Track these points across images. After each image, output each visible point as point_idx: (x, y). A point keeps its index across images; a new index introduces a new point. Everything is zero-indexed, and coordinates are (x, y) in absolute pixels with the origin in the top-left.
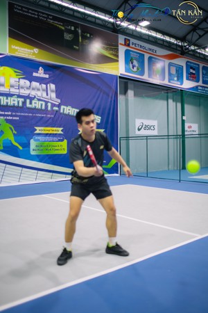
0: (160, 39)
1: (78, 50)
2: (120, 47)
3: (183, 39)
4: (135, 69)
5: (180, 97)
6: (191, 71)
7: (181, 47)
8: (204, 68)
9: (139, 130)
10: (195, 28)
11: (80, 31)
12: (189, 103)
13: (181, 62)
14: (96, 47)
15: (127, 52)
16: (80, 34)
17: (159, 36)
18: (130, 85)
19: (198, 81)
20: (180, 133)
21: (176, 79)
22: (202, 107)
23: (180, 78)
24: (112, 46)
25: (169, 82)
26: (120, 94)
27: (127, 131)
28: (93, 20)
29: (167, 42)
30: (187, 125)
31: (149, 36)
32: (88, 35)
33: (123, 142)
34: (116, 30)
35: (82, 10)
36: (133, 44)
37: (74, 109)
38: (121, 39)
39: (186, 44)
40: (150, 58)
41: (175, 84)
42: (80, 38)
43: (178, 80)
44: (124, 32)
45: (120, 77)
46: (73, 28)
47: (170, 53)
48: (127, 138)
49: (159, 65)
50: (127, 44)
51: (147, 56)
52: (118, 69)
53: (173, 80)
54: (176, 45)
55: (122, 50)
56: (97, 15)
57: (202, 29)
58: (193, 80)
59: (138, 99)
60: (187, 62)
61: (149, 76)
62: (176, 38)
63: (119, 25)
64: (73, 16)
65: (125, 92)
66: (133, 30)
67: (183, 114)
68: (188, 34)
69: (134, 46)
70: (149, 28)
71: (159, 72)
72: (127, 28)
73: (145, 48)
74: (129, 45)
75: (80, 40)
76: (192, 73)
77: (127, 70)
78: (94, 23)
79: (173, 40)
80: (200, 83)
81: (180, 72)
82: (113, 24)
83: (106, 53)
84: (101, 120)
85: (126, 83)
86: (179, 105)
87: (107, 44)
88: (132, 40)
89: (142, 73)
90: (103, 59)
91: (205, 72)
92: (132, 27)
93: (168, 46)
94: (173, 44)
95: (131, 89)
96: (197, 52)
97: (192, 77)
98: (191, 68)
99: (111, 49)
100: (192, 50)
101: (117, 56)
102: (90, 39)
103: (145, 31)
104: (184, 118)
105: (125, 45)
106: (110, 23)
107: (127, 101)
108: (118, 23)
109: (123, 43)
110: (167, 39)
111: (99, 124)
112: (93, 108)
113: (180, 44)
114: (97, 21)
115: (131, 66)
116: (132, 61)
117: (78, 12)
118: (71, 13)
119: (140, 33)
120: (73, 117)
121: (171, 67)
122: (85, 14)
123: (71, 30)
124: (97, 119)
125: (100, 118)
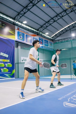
2: (16, 30)
3: (38, 30)
4: (21, 39)
7: (37, 32)
8: (45, 40)
9: (22, 61)
12: (40, 52)
13: (37, 38)
14: (7, 30)
15: (18, 32)
16: (1, 24)
17: (30, 28)
18: (19, 44)
22: (44, 54)
26: (15, 47)
27: (18, 61)
28: (6, 20)
29: (32, 30)
31: (26, 28)
32: (4, 25)
33: (17, 65)
34: (14, 24)
38: (16, 27)
39: (39, 32)
40: (26, 35)
44: (17, 25)
45: (16, 41)
48: (18, 63)
49: (29, 39)
50: (18, 29)
52: (15, 38)
54: (35, 32)
56: (7, 18)
57: (44, 27)
59: (22, 50)
60: (39, 38)
61: (26, 41)
62: (36, 30)
63: (15, 23)
65: (17, 47)
66: (20, 25)
68: (39, 28)
69: (21, 30)
70: (26, 25)
73: (25, 32)
74: (19, 30)
75: (1, 26)
77: (18, 39)
78: (7, 21)
79: (34, 30)
80: (44, 45)
82: (13, 22)
84: (8, 56)
87: (11, 29)
88: (20, 28)
89: (24, 40)
90: (10, 34)
91: (45, 42)
92: (20, 24)
93: (33, 32)
94: (34, 31)
95: (19, 46)
96: (42, 35)
97: (42, 43)
98: (41, 40)
99: (12, 31)
100: (40, 34)
101: (15, 33)
103: (25, 26)
104: (39, 57)
105: (18, 30)
106: (12, 22)
108: (15, 22)
110: (32, 29)
111: (7, 58)
112: (5, 51)
113: (37, 31)
114: (7, 20)
115: (20, 37)
116: (20, 35)
117: (1, 16)
119: (23, 26)
121: (34, 39)
122: (3, 17)
124: (7, 56)
125: (8, 55)
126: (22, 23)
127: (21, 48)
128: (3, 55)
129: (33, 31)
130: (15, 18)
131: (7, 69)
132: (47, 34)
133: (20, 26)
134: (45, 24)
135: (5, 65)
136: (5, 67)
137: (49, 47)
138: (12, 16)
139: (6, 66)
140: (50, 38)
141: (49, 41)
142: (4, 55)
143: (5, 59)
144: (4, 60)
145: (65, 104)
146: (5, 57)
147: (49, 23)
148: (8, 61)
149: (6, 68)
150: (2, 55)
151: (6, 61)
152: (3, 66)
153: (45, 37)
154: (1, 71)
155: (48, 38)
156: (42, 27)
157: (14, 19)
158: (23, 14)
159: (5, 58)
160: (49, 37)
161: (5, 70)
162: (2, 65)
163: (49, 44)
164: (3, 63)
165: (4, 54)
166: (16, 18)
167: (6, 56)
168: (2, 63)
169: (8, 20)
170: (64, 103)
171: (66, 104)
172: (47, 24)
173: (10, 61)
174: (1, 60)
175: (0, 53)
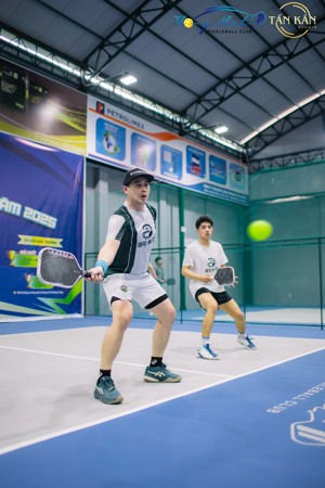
0: (150, 111)
1: (22, 111)
2: (89, 113)
3: (183, 114)
4: (112, 149)
5: (176, 200)
6: (194, 160)
7: (180, 124)
8: (211, 158)
11: (27, 82)
12: (189, 209)
13: (180, 145)
15: (100, 123)
16: (27, 86)
17: (148, 105)
18: (103, 172)
19: (203, 177)
21: (171, 169)
23: (177, 169)
24: (78, 110)
25: (162, 173)
26: (87, 186)
27: (97, 244)
28: (49, 68)
29: (159, 114)
30: (186, 240)
31: (133, 103)
32: (40, 90)
33: (91, 262)
34: (83, 87)
35: (32, 51)
36: (109, 111)
37: (12, 203)
38: (91, 101)
39: (186, 121)
40: (134, 136)
41: (171, 178)
42: (27, 92)
43: (175, 172)
44: (96, 91)
45: (88, 160)
46: (16, 76)
47: (165, 131)
48: (96, 254)
49: (146, 150)
50: (100, 110)
51: (129, 132)
52: (84, 146)
53: (168, 171)
54: (172, 120)
55: (92, 118)
56: (55, 63)
57: (208, 101)
58: (196, 174)
59: (114, 196)
60: (189, 147)
61: (133, 162)
62: (174, 111)
63: (89, 82)
64: (17, 58)
65: (94, 183)
66: (109, 92)
67: (182, 224)
68: (189, 107)
69: (110, 114)
70: (133, 90)
71: (146, 155)
72: (98, 87)
73: (127, 120)
74: (102, 112)
75: (27, 96)
76: (195, 164)
77: (99, 149)
78: (51, 73)
79: (169, 114)
80: (207, 179)
81: (178, 160)
82: (79, 79)
83: (68, 121)
84: (58, 224)
85: (96, 169)
86: (176, 210)
87: (69, 107)
88: (108, 106)
89: (122, 156)
90: (62, 129)
91: (213, 164)
92: (107, 86)
93: (161, 120)
94: (168, 119)
95: (104, 180)
96: (201, 135)
97: (197, 169)
98: (194, 156)
99: (75, 115)
100: (194, 131)
101: (85, 127)
102: (43, 97)
103: (127, 95)
104: (184, 229)
105: (97, 111)
106: (75, 76)
107: (97, 196)
108: (87, 78)
109: (95, 108)
110: (159, 110)
111: (53, 230)
112: (44, 203)
113: (178, 120)
114: (55, 71)
115: (105, 143)
116: (106, 136)
117: (26, 53)
118: (15, 53)
119: (120, 97)
120: (10, 215)
121: (165, 152)
122: (36, 57)
123: (12, 77)
124: (50, 222)
125: (56, 220)
126: (115, 81)
127: (111, 189)
128: (34, 219)
129: (163, 116)
130: (86, 60)
132: (223, 130)
133: (107, 95)
134: (213, 88)
137: (227, 186)
138: (73, 53)
140: (234, 147)
141: (229, 161)
142: (37, 220)
143: (42, 235)
144: (39, 238)
145: (296, 431)
146: (45, 227)
147: (231, 83)
148: (57, 242)
150: (29, 217)
152: (36, 264)
153: (212, 145)
154: (27, 284)
155: (226, 150)
156: (199, 99)
157: (83, 65)
158: (121, 45)
159: (42, 231)
160: (228, 144)
162: (30, 260)
163: (230, 175)
164: (33, 252)
165: (39, 213)
166: (89, 63)
167: (45, 223)
168: (30, 252)
169: (59, 68)
170: (292, 426)
171: (300, 434)
172: (221, 89)
173: (61, 243)
174: (24, 239)
175: (23, 210)
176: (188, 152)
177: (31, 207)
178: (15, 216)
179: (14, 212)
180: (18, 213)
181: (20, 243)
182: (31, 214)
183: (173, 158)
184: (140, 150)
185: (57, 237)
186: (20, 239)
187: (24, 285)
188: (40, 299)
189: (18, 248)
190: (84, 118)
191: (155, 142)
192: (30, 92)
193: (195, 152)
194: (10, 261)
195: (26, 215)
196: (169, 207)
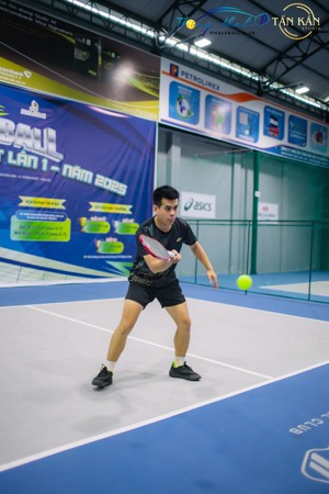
0: (226, 69)
1: (95, 78)
2: (163, 77)
3: (261, 72)
4: (185, 113)
5: (252, 162)
6: (272, 121)
7: (258, 83)
8: (291, 118)
9: (186, 209)
10: (280, 56)
11: (99, 48)
12: (266, 172)
13: (257, 107)
14: (125, 75)
15: (173, 86)
16: (100, 52)
17: (224, 64)
18: (175, 137)
19: (281, 138)
20: (250, 217)
21: (247, 132)
22: (285, 179)
23: (254, 131)
24: (150, 74)
25: (237, 136)
26: (159, 150)
28: (122, 31)
29: (236, 74)
30: (261, 206)
31: (209, 63)
32: (113, 55)
34: (158, 49)
35: (104, 14)
36: (183, 73)
37: (84, 171)
38: (165, 64)
39: (265, 80)
40: (209, 98)
41: (246, 141)
42: (100, 59)
43: (251, 134)
44: (171, 53)
45: (160, 125)
46: (89, 42)
47: (241, 91)
49: (222, 110)
50: (174, 72)
51: (203, 95)
52: (157, 111)
53: (243, 134)
54: (251, 79)
55: (165, 82)
56: (128, 24)
57: (292, 58)
58: (273, 136)
59: (187, 161)
60: (267, 107)
61: (207, 125)
62: (252, 69)
63: (163, 43)
64: (90, 23)
65: (166, 148)
66: (184, 53)
67: (256, 188)
68: (269, 65)
69: (184, 77)
70: (210, 50)
71: (222, 120)
72: (175, 49)
73: (202, 81)
74: (176, 75)
75: (100, 62)
76: (273, 126)
77: (172, 114)
78: (124, 37)
79: (246, 73)
80: (285, 141)
81: (255, 121)
82: (153, 40)
83: (141, 86)
84: (128, 190)
85: (169, 134)
86: (251, 174)
87: (142, 71)
88: (182, 68)
89: (195, 120)
90: (135, 95)
91: (292, 125)
92: (183, 47)
93: (238, 81)
94: (246, 78)
95: (176, 145)
97: (274, 131)
98: (273, 117)
99: (148, 80)
100: (274, 90)
101: (158, 91)
102: (115, 62)
103: (203, 55)
104: (258, 194)
105: (171, 74)
106: (148, 38)
107: (169, 162)
108: (162, 38)
109: (168, 71)
110: (237, 69)
111: (123, 197)
112: (115, 171)
113: (257, 79)
114: (128, 34)
115: (178, 108)
116: (180, 100)
117: (98, 16)
118: (88, 17)
119: (195, 57)
120: (82, 183)
121: (241, 114)
122: (108, 21)
123: (85, 44)
124: (121, 189)
125: (126, 187)
126: (191, 42)
127: (184, 154)
128: (105, 186)
129: (240, 76)
130: (161, 20)
131: (121, 244)
132: (305, 89)
133: (181, 56)
134: (296, 44)
135: (112, 228)
136: (112, 233)
137: (307, 148)
138: (147, 13)
139: (117, 231)
140: (318, 105)
141: (310, 122)
142: (108, 187)
143: (113, 202)
144: (110, 205)
145: (309, 460)
146: (116, 195)
148: (126, 209)
149: (115, 240)
150: (100, 185)
151: (116, 208)
152: (105, 230)
153: (293, 104)
154: (97, 249)
155: (307, 109)
157: (156, 25)
158: (197, 4)
159: (113, 198)
160: (312, 102)
161: (111, 246)
162: (100, 226)
163: (310, 137)
164: (104, 218)
165: (110, 181)
166: (163, 23)
167: (115, 190)
168: (100, 219)
169: (131, 30)
171: (312, 465)
173: (131, 210)
174: (96, 206)
175: (94, 178)
176: (266, 113)
177: (103, 174)
178: (86, 184)
179: (85, 180)
180: (90, 181)
181: (91, 210)
182: (102, 181)
183: (250, 120)
184: (214, 113)
185: (127, 204)
186: (91, 206)
187: (94, 250)
188: (109, 263)
189: (89, 215)
190: (157, 82)
191: (231, 104)
192: (103, 59)
193: (273, 112)
194: (81, 227)
195: (97, 183)
196: (244, 171)
